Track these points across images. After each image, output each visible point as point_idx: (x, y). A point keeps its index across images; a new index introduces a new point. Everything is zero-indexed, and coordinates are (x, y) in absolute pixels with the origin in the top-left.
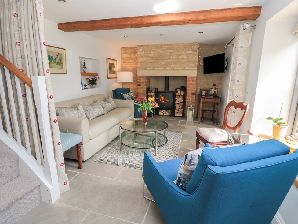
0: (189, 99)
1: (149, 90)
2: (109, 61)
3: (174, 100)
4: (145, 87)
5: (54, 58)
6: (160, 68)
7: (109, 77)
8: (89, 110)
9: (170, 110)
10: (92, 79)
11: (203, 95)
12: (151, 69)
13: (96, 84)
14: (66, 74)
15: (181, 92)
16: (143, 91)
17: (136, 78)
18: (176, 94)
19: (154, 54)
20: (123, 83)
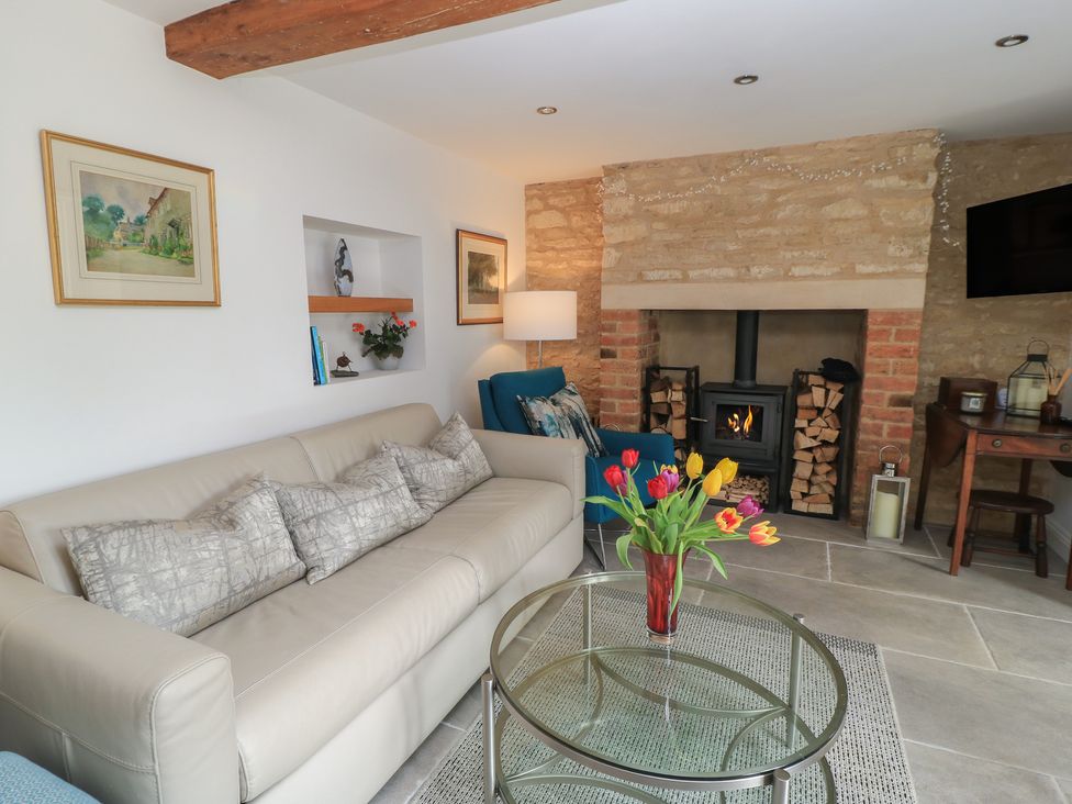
0: (878, 430)
1: (656, 379)
2: (469, 245)
3: (789, 432)
4: (636, 362)
5: (130, 215)
6: (714, 273)
7: (465, 316)
8: (318, 517)
9: (765, 480)
10: (385, 328)
11: (965, 408)
12: (667, 274)
13: (399, 352)
14: (215, 304)
15: (827, 391)
16: (627, 382)
17: (594, 321)
18: (803, 400)
19: (685, 203)
20: (531, 345)
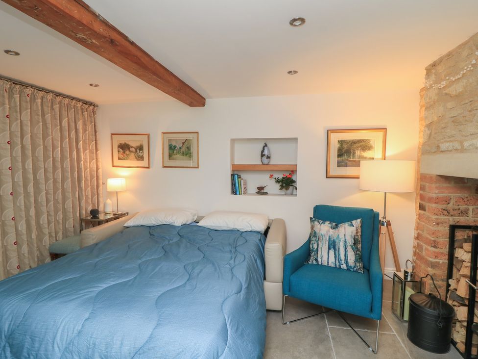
2: (340, 137)
4: (434, 218)
5: (178, 147)
12: (451, 146)
14: (198, 167)
16: (428, 232)
